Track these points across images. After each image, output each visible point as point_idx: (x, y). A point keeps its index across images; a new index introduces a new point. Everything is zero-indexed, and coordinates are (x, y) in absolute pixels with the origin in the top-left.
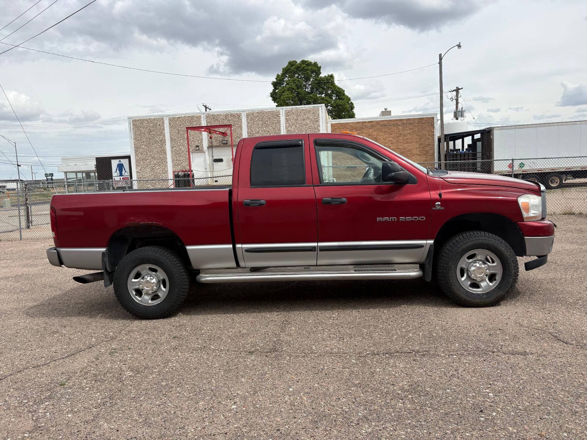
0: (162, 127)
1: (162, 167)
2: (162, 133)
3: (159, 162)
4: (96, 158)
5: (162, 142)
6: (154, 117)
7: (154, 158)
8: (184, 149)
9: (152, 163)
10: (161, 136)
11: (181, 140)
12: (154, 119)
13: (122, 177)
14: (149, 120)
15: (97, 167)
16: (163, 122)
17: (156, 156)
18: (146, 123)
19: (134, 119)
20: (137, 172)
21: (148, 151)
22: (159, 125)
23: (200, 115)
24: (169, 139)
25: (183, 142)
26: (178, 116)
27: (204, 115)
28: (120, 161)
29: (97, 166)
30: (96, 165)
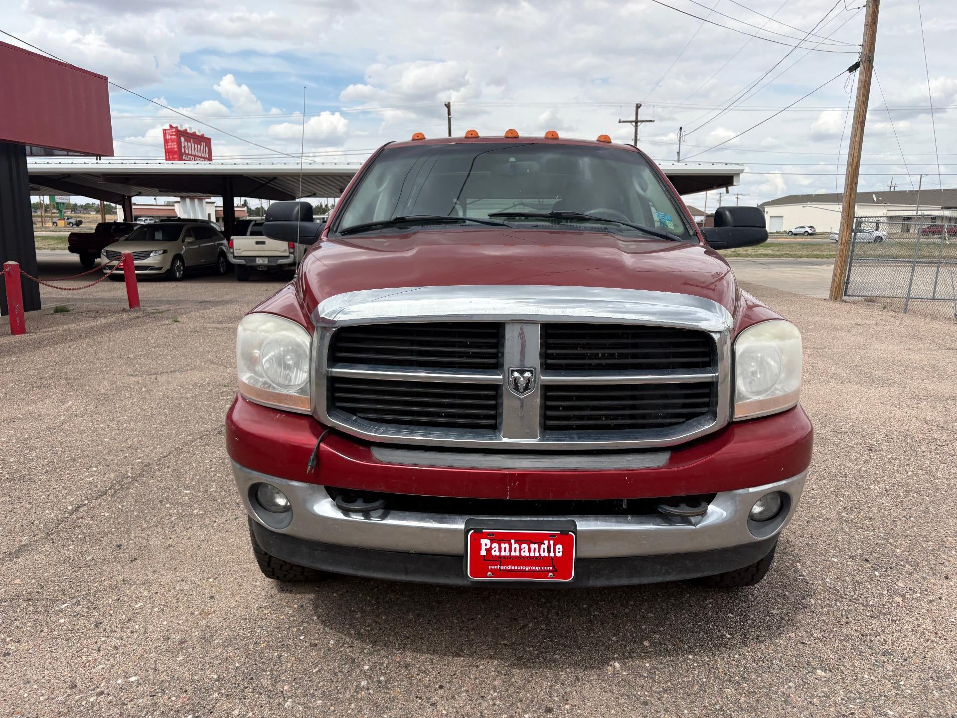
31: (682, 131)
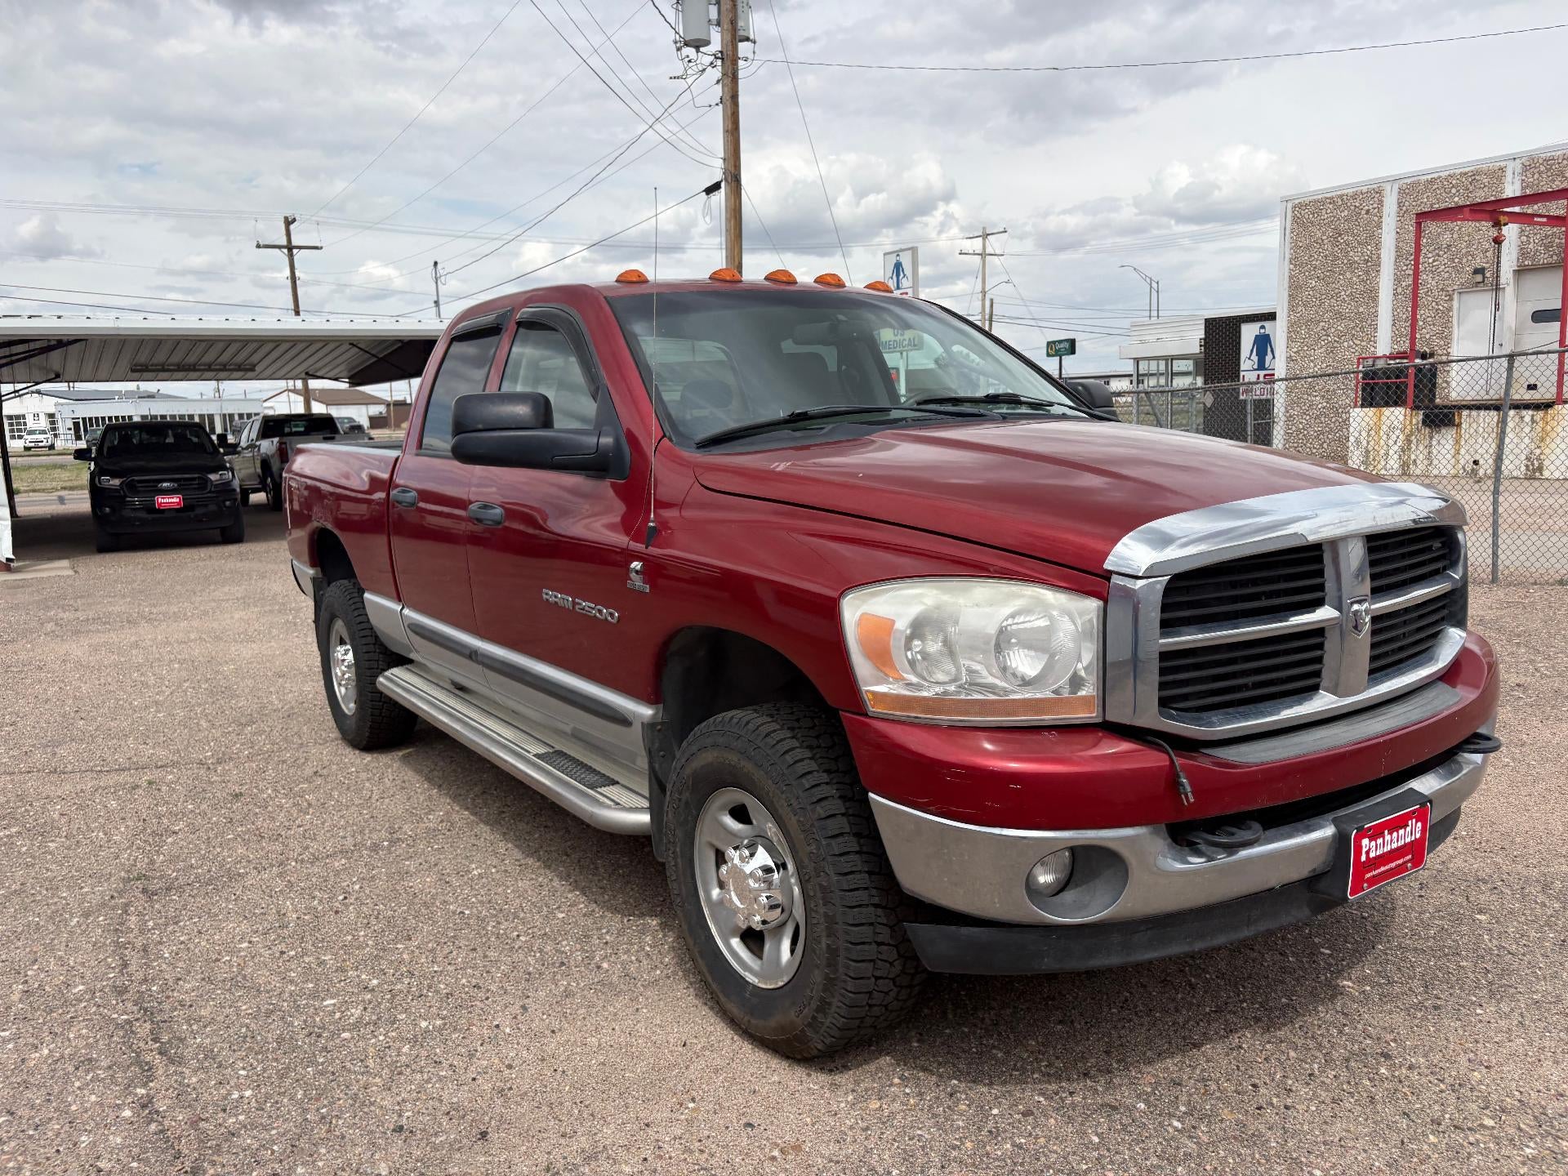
0: (1376, 219)
1: (1358, 342)
2: (1374, 240)
3: (1353, 328)
4: (1207, 320)
5: (1369, 264)
6: (1354, 190)
7: (1339, 316)
8: (1433, 283)
9: (1333, 330)
10: (1369, 247)
11: (1430, 255)
12: (1354, 196)
13: (1262, 373)
14: (1339, 200)
15: (1205, 346)
16: (1381, 202)
17: (1345, 309)
18: (1329, 211)
19: (1297, 202)
20: (1290, 359)
21: (1324, 297)
22: (1368, 212)
23: (1502, 164)
24: (1393, 255)
25: (1434, 261)
26: (1429, 177)
27: (1518, 161)
28: (1263, 327)
29: (1207, 342)
30: (1205, 339)
31: (439, 266)
